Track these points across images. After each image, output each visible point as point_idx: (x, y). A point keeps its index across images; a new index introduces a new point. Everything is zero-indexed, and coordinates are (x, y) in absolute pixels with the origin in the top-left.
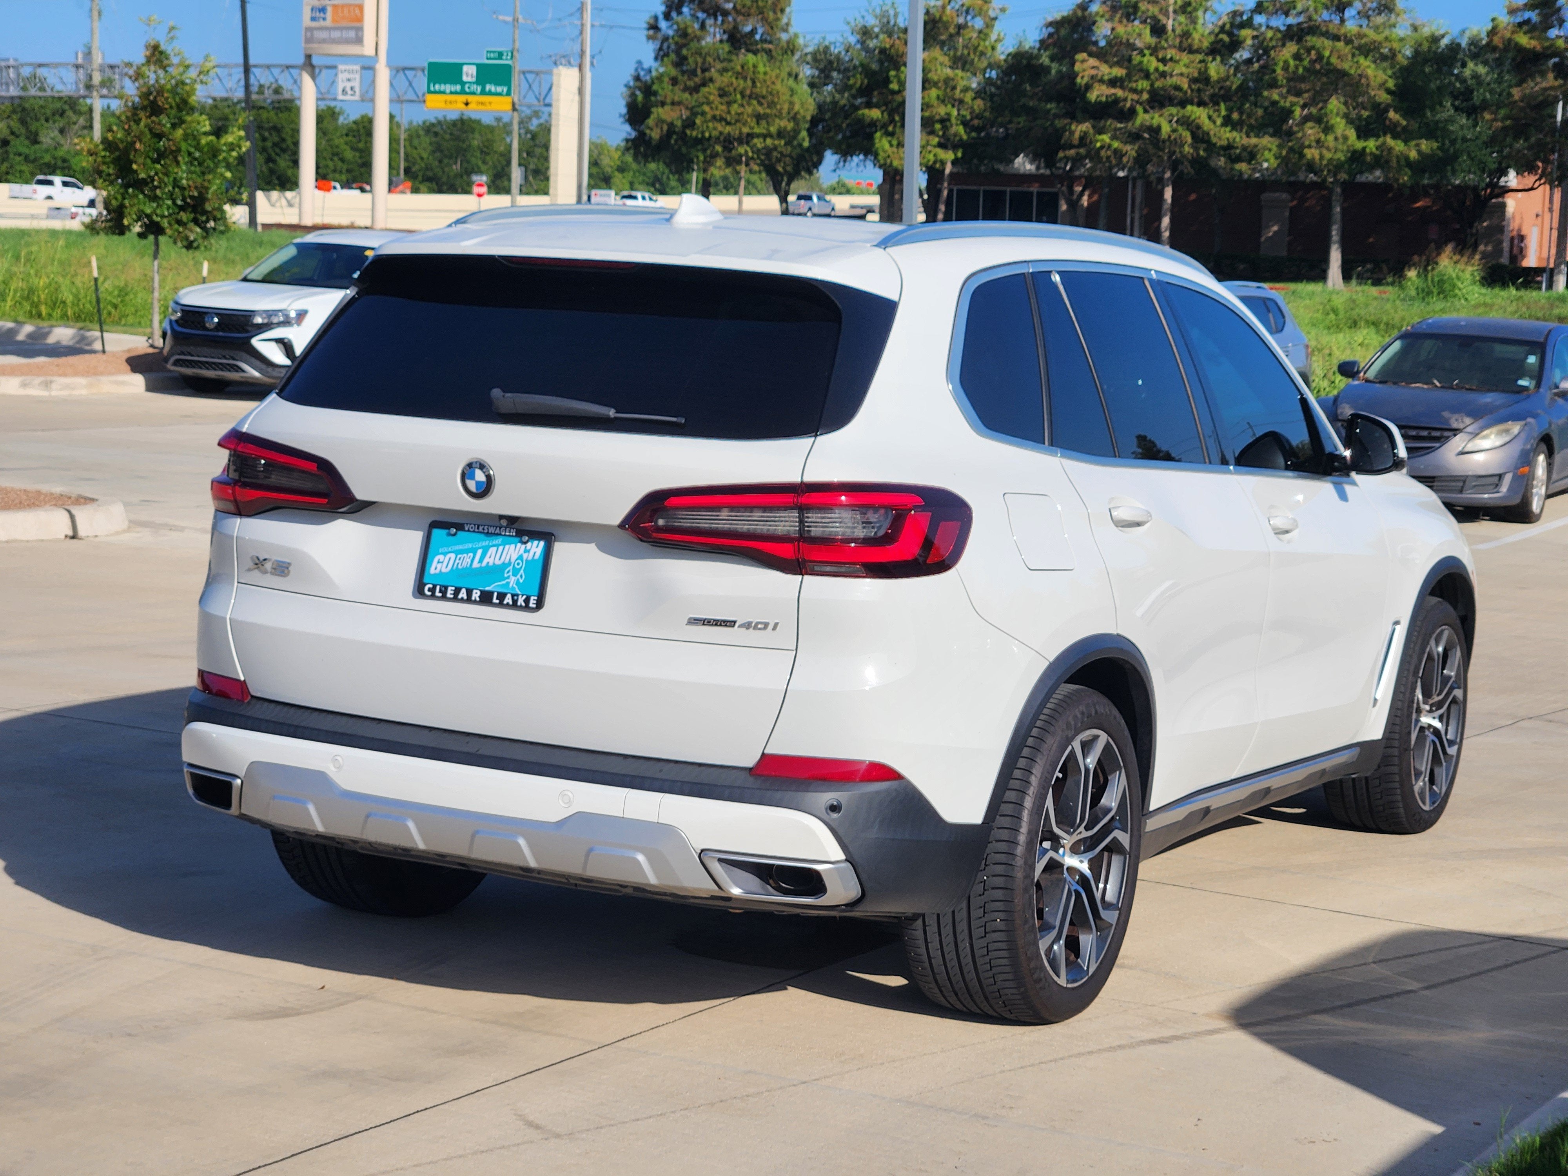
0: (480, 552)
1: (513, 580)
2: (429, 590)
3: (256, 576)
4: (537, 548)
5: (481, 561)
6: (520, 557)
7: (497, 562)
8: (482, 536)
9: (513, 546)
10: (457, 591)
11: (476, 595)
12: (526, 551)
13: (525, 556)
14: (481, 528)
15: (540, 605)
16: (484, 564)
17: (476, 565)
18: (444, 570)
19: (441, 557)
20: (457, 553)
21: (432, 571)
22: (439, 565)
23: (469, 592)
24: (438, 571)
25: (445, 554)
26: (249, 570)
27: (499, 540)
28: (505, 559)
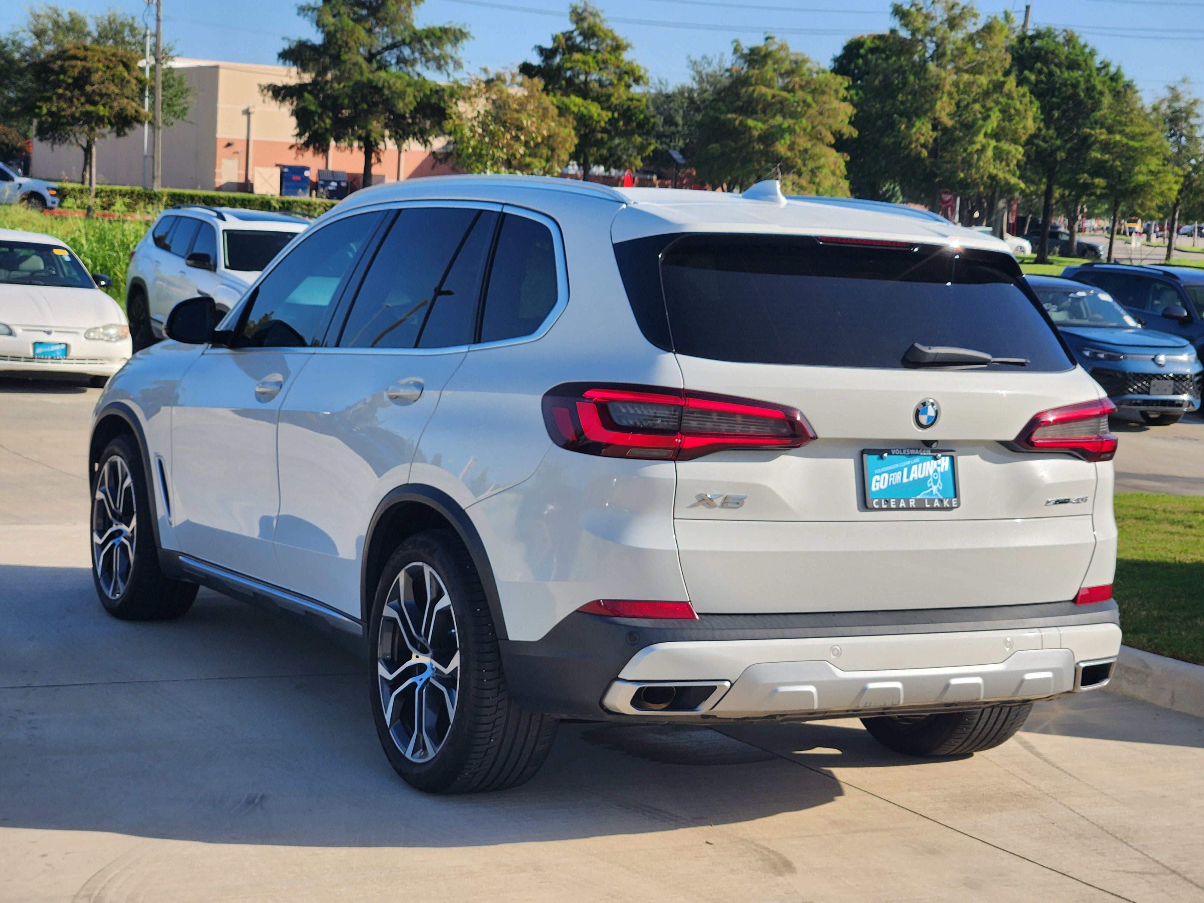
0: (905, 470)
1: (934, 488)
2: (877, 504)
3: (702, 511)
4: (945, 462)
5: (908, 477)
6: (936, 471)
7: (921, 476)
8: (904, 457)
9: (928, 463)
10: (898, 502)
11: (912, 503)
12: (939, 466)
13: (938, 469)
14: (904, 451)
15: (959, 505)
16: (911, 479)
17: (905, 480)
18: (882, 487)
19: (877, 477)
20: (889, 472)
21: (873, 489)
22: (877, 484)
23: (907, 502)
24: (877, 488)
25: (880, 474)
26: (694, 506)
27: (917, 459)
28: (925, 474)
